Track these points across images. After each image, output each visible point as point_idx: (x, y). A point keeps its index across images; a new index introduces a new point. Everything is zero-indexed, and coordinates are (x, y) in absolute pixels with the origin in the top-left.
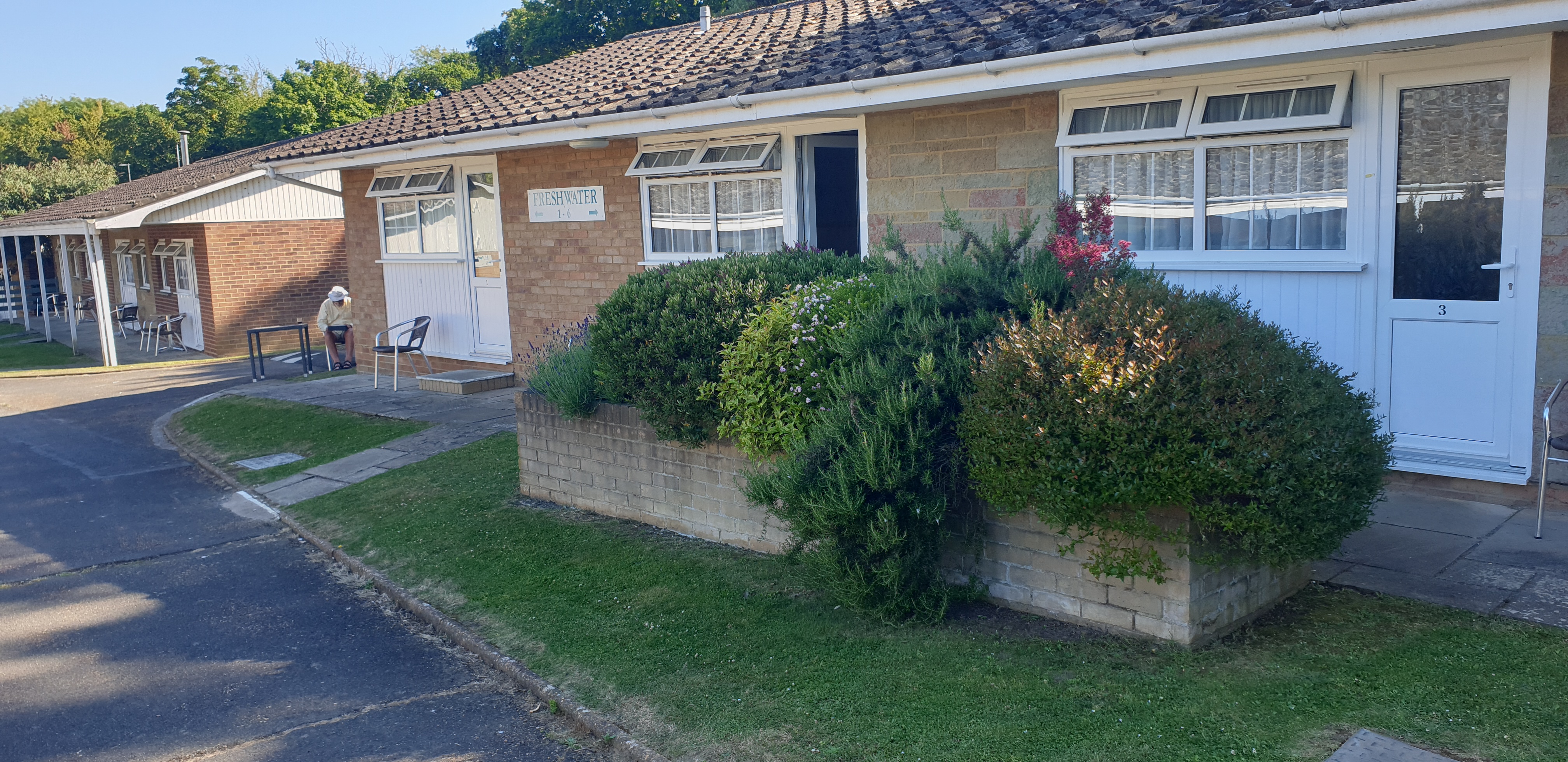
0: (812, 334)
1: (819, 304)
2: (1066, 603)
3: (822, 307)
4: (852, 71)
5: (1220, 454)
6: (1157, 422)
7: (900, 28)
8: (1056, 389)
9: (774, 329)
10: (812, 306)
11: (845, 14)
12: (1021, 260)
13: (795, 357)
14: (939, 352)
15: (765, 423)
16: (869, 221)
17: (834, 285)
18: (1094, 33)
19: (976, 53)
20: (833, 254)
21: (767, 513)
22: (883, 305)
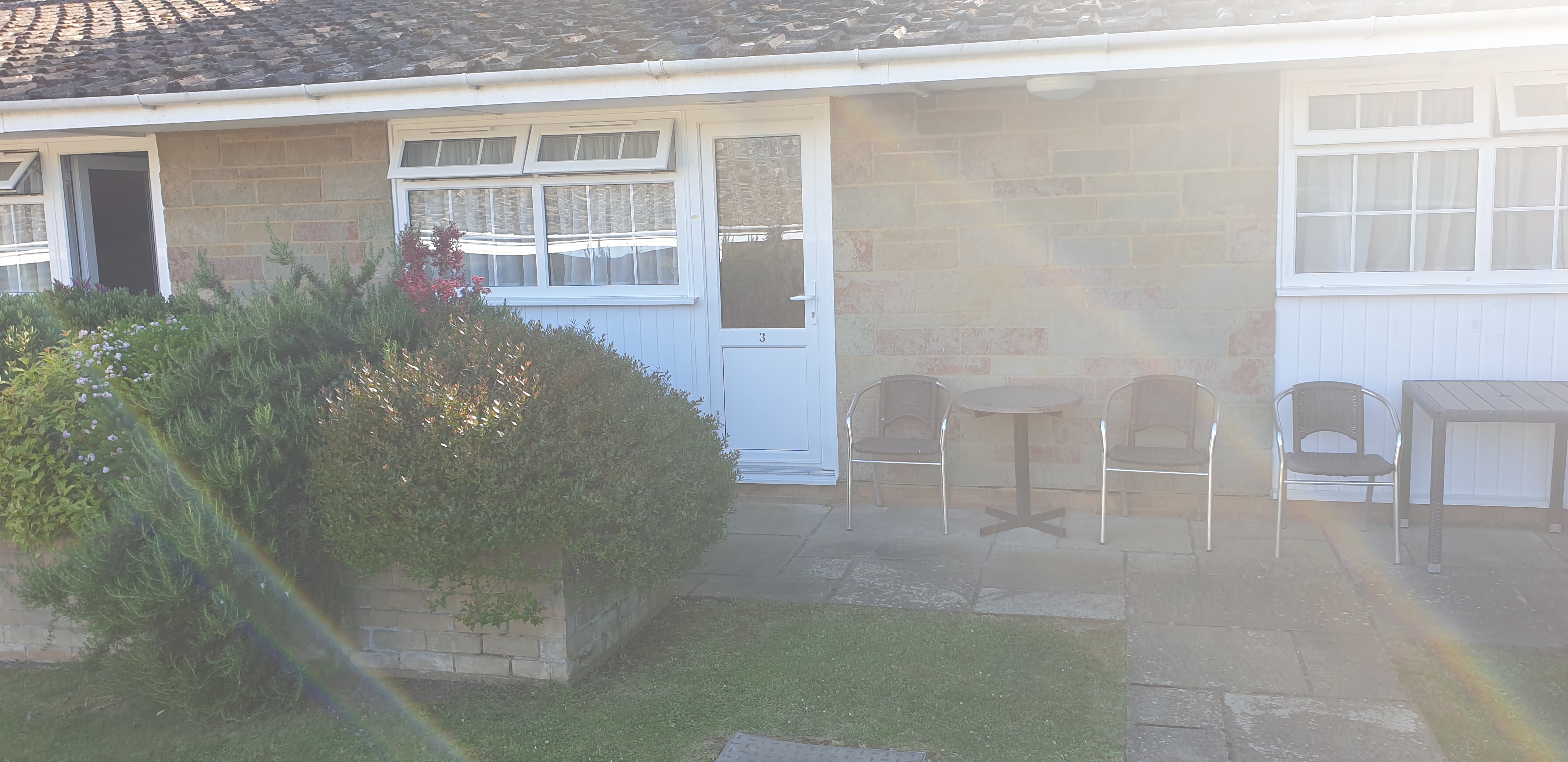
0: (107, 389)
1: (114, 352)
2: (437, 660)
3: (118, 356)
4: (137, 83)
5: (591, 486)
6: (527, 460)
7: (194, 41)
8: (419, 435)
9: (49, 386)
10: (104, 355)
11: (118, 20)
12: (365, 298)
13: (84, 418)
14: (277, 402)
15: (43, 502)
16: (168, 255)
17: (133, 330)
18: (424, 63)
19: (292, 75)
20: (126, 293)
21: (53, 614)
22: (201, 351)
